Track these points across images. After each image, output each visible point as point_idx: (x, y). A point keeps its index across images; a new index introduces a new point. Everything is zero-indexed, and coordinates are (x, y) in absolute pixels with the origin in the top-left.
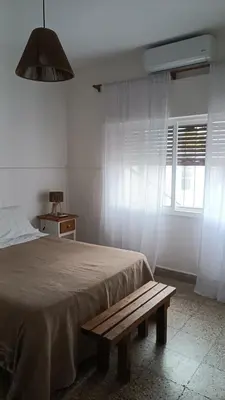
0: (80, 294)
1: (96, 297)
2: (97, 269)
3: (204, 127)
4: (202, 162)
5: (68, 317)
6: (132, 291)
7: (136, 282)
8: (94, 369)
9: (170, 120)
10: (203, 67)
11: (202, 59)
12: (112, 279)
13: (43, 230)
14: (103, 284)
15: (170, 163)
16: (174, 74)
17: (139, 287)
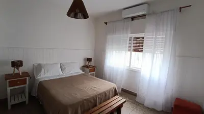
1: (92, 101)
2: (95, 89)
3: (143, 38)
4: (142, 51)
5: (79, 108)
6: (109, 99)
7: (111, 96)
9: (130, 35)
10: (143, 16)
11: (143, 13)
12: (100, 94)
14: (96, 96)
15: (129, 50)
16: (133, 18)
17: (112, 97)
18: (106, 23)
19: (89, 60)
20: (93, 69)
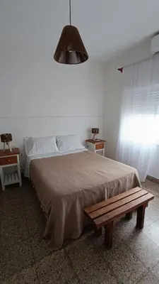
0: (86, 190)
2: (102, 174)
5: (78, 202)
8: (93, 232)
13: (87, 147)
14: (103, 185)
18: (121, 70)
19: (95, 131)
20: (101, 144)
